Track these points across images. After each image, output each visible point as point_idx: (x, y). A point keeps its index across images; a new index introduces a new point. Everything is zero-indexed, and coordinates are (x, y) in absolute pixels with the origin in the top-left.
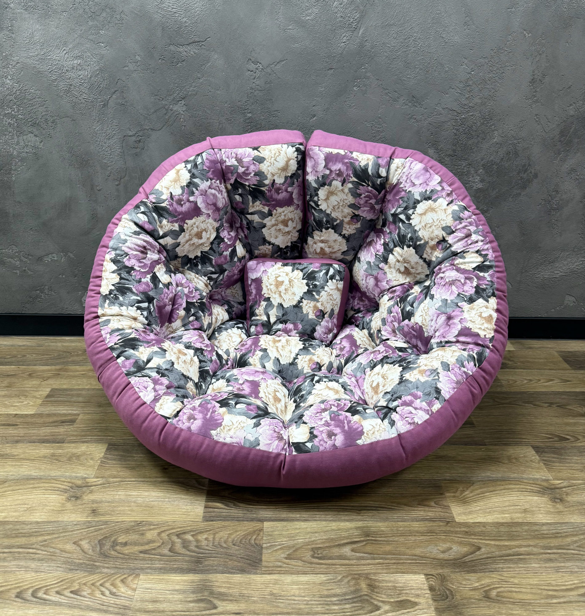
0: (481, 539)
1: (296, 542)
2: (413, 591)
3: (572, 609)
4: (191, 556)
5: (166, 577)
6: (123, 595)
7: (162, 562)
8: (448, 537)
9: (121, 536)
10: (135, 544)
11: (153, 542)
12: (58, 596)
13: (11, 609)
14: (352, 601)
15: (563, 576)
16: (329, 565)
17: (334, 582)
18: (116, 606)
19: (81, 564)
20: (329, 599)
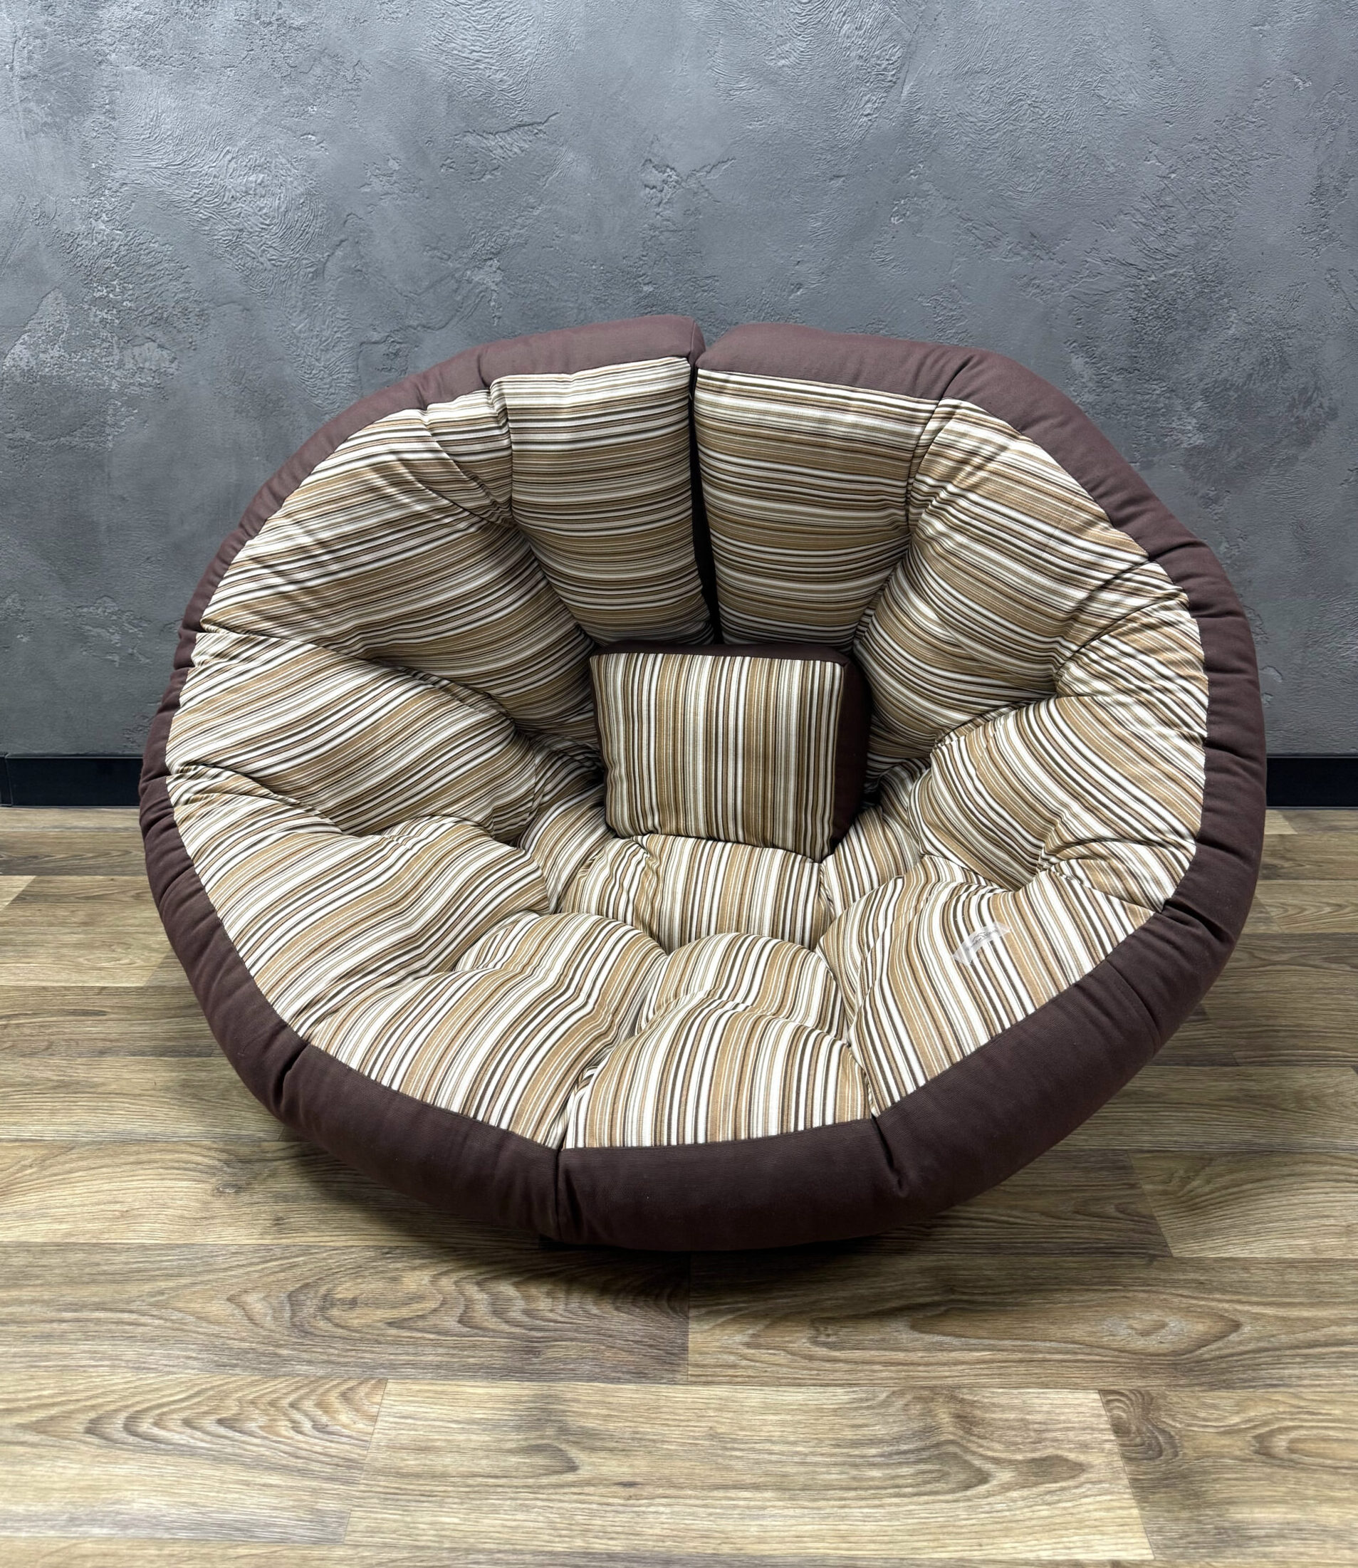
0: (1240, 1302)
2: (1071, 1434)
4: (514, 1337)
5: (450, 1387)
6: (346, 1432)
7: (441, 1350)
8: (1153, 1296)
9: (341, 1283)
10: (376, 1303)
11: (420, 1298)
12: (189, 1431)
13: (72, 1461)
14: (917, 1456)
16: (856, 1363)
17: (868, 1408)
18: (328, 1460)
19: (246, 1351)
20: (857, 1452)
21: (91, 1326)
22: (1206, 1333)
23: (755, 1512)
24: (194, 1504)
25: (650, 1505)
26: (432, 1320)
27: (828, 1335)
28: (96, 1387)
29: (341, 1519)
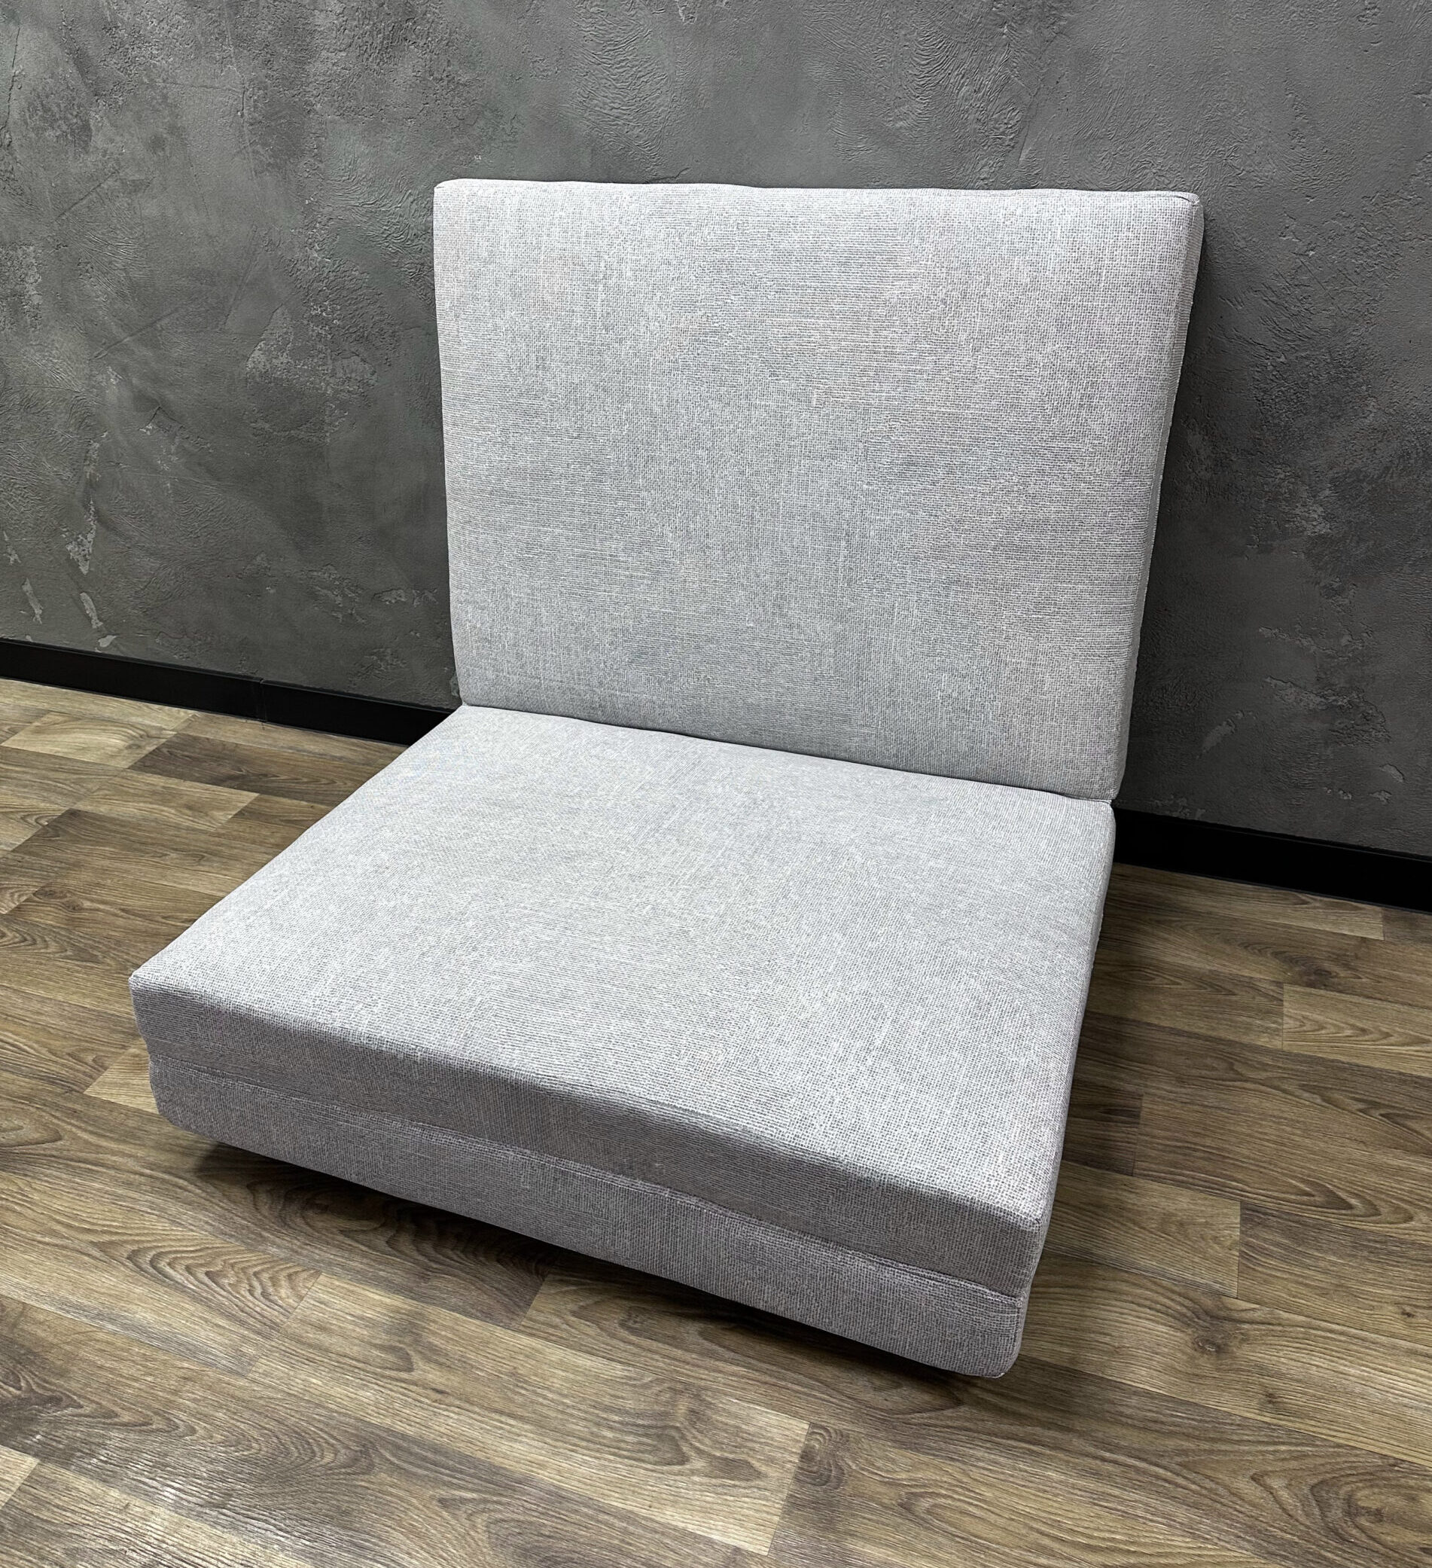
21: (158, 1184)
22: (928, 1403)
23: (511, 1436)
25: (447, 1410)
26: (370, 1237)
27: (636, 1322)
28: (144, 1228)
29: (253, 1360)
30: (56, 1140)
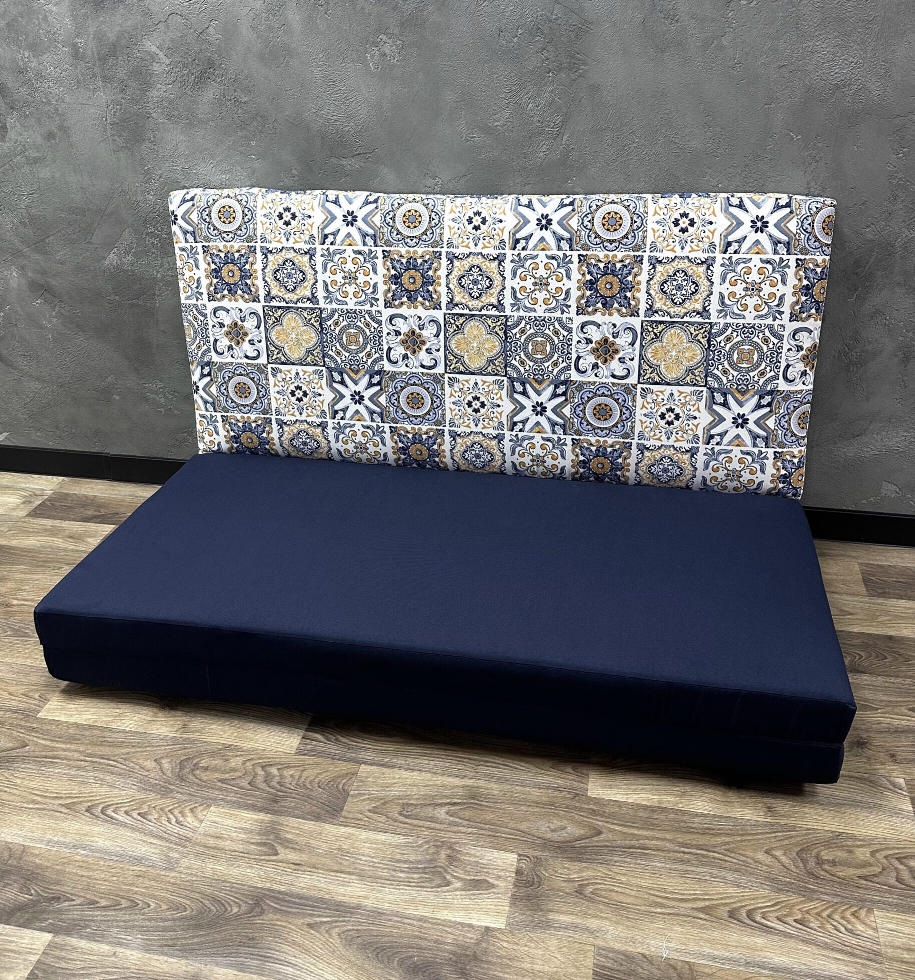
0: (608, 822)
1: (388, 793)
2: (495, 871)
3: (675, 923)
4: (271, 794)
5: (236, 812)
6: (189, 826)
7: (237, 796)
8: (567, 814)
9: (204, 759)
10: (216, 770)
11: (235, 770)
12: (126, 816)
13: (78, 822)
14: (424, 871)
15: (686, 883)
16: (414, 826)
17: (412, 847)
18: (178, 836)
19: (157, 785)
20: (398, 865)
21: (97, 765)
22: (583, 835)
23: (345, 883)
24: (121, 847)
25: (303, 874)
26: (238, 781)
27: (408, 812)
28: (94, 792)
29: (177, 861)
30: (25, 746)
